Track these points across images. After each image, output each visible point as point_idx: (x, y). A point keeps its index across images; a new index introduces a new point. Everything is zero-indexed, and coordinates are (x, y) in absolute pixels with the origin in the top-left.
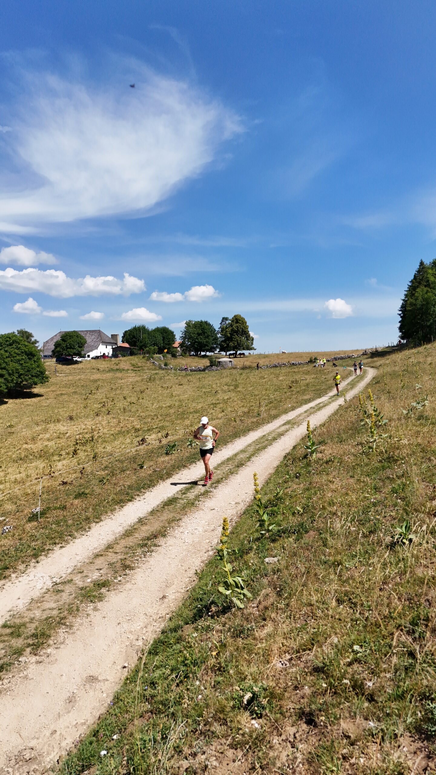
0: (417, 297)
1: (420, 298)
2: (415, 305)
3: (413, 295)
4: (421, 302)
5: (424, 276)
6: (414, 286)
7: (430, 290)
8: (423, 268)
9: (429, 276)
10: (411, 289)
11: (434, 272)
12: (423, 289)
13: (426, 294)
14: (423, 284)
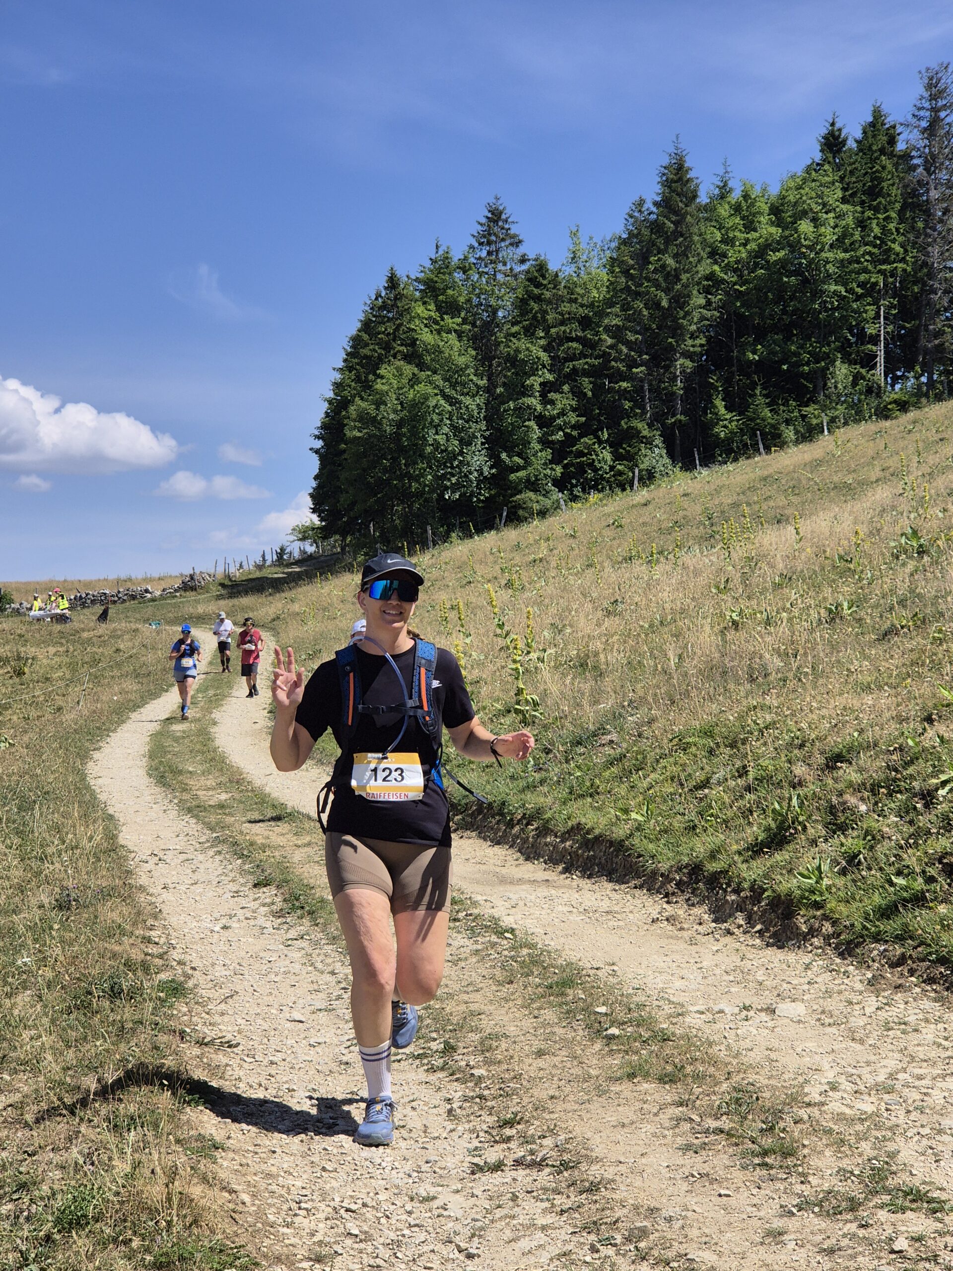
0: (383, 394)
1: (392, 397)
2: (374, 421)
3: (367, 386)
4: (395, 411)
5: (401, 325)
6: (366, 357)
7: (423, 375)
8: (398, 297)
9: (416, 324)
10: (358, 364)
11: (433, 314)
12: (398, 369)
13: (412, 386)
14: (399, 351)
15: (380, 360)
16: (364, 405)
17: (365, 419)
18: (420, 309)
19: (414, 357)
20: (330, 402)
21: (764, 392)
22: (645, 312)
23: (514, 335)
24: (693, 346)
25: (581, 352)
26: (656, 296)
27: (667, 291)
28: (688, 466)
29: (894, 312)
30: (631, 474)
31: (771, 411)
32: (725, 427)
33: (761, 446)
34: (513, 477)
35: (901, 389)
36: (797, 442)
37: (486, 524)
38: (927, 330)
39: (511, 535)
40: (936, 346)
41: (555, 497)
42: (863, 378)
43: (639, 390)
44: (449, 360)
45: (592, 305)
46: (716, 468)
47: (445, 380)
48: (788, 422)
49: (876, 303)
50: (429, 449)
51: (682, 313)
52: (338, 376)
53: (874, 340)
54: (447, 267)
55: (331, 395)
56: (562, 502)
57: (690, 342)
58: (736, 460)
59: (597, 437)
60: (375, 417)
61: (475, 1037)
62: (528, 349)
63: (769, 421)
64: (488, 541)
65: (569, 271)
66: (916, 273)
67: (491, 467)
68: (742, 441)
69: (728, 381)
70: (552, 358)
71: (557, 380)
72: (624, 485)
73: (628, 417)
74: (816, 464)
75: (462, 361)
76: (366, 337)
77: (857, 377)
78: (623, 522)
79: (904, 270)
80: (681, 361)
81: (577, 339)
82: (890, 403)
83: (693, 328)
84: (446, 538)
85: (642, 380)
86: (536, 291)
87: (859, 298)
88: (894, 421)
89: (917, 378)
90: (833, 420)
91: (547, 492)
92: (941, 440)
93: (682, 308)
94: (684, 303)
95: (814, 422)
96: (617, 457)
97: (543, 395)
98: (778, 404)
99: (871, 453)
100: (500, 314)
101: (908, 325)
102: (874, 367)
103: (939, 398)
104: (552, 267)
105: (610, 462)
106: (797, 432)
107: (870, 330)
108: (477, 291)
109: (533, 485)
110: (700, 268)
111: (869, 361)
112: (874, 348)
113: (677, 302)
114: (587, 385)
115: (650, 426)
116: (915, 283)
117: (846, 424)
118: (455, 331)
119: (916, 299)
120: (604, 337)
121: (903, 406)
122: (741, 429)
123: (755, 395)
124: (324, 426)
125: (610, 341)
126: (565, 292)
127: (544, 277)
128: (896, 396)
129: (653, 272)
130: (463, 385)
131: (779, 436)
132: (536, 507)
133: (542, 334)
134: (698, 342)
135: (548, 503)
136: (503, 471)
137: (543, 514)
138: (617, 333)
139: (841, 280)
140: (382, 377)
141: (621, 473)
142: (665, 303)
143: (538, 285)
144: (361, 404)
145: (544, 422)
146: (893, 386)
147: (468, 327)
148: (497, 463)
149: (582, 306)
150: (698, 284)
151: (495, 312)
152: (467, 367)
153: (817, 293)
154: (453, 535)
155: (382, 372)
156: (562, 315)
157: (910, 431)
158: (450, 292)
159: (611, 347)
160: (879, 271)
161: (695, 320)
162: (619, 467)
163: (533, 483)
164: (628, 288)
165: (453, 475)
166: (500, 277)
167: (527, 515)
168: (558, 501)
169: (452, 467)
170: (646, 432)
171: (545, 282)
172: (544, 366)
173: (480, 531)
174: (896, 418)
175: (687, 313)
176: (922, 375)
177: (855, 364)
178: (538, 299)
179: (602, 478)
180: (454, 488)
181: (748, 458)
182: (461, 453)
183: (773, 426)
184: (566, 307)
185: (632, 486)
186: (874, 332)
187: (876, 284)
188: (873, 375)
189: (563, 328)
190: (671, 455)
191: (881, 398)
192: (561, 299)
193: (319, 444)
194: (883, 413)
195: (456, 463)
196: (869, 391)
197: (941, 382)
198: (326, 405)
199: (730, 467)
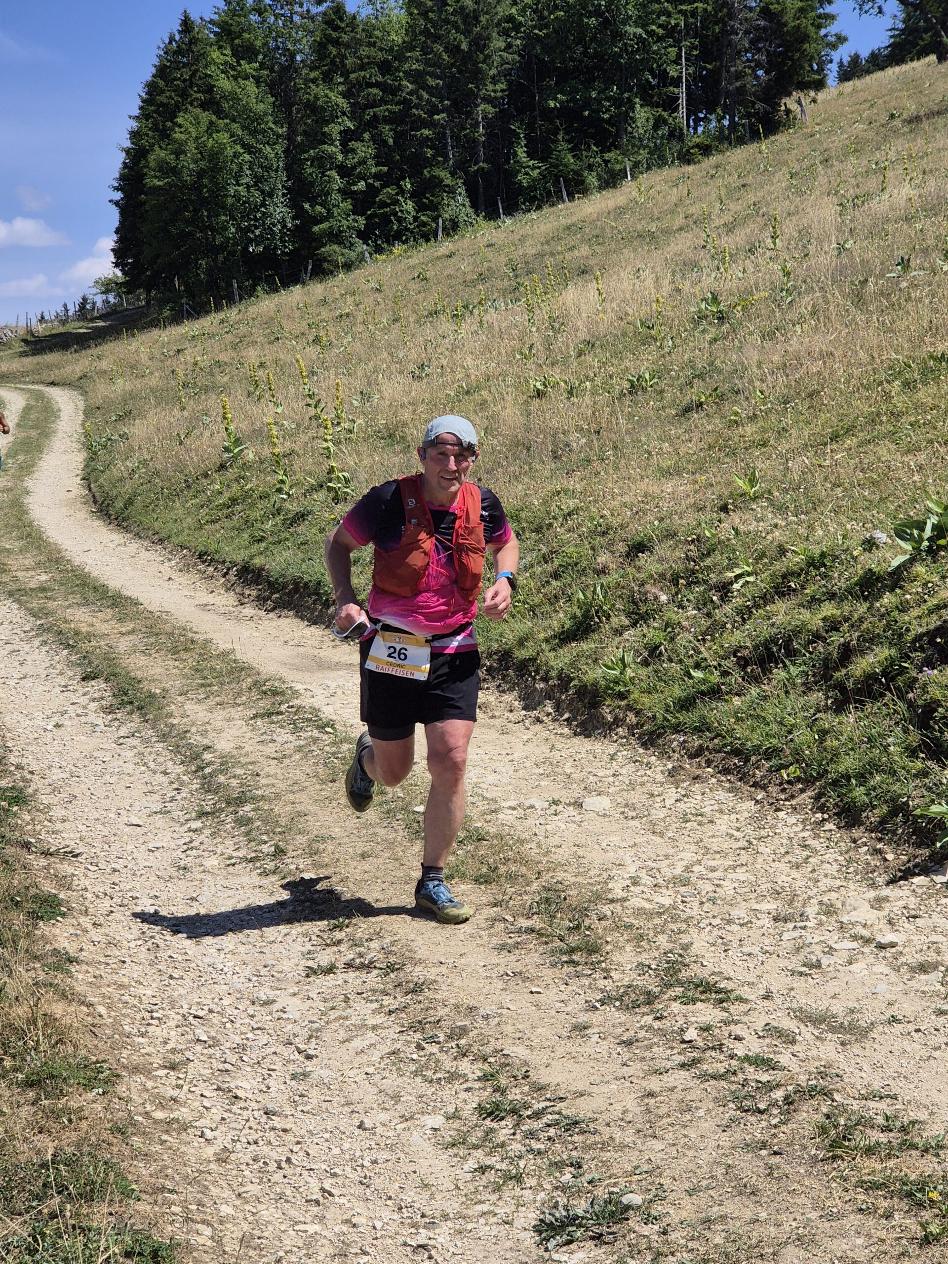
0: (181, 143)
1: (191, 146)
2: (174, 171)
3: (164, 135)
4: (196, 162)
5: (196, 71)
6: (162, 104)
7: (221, 123)
8: (193, 41)
9: (212, 70)
10: (154, 112)
11: (229, 59)
12: (196, 118)
13: (211, 135)
14: (196, 99)
15: (178, 108)
16: (162, 154)
17: (165, 169)
18: (215, 55)
19: (211, 104)
20: (128, 151)
21: (567, 137)
22: (445, 56)
23: (314, 81)
24: (495, 91)
25: (382, 98)
26: (455, 39)
27: (467, 33)
28: (492, 215)
29: (695, 53)
30: (434, 225)
31: (574, 157)
32: (527, 174)
33: (565, 194)
34: (316, 229)
35: (704, 132)
36: (601, 188)
37: (291, 278)
38: (728, 71)
39: (317, 289)
40: (737, 88)
41: (359, 249)
42: (665, 122)
43: (441, 137)
44: (247, 108)
45: (392, 49)
46: (519, 216)
47: (244, 128)
48: (590, 167)
49: (677, 43)
50: (230, 201)
51: (481, 57)
52: (134, 125)
53: (676, 82)
54: (242, 9)
55: (128, 144)
56: (367, 255)
57: (490, 87)
58: (539, 208)
59: (399, 187)
60: (175, 167)
61: (302, 839)
62: (326, 96)
63: (572, 167)
64: (295, 295)
65: (366, 12)
66: (716, 12)
67: (294, 218)
68: (545, 188)
69: (530, 127)
70: (352, 105)
71: (358, 128)
72: (428, 236)
73: (431, 166)
74: (619, 212)
75: (261, 107)
76: (161, 83)
77: (659, 122)
78: (428, 275)
79: (705, 10)
80: (482, 107)
81: (377, 85)
82: (693, 148)
83: (493, 72)
84: (251, 292)
85: (442, 126)
86: (334, 35)
87: (660, 39)
88: (697, 166)
89: (719, 121)
90: (636, 165)
91: (352, 244)
92: (743, 186)
93: (482, 52)
94: (485, 45)
95: (618, 167)
96: (421, 208)
97: (344, 144)
98: (580, 150)
99: (674, 199)
100: (298, 58)
101: (709, 67)
102: (676, 109)
103: (741, 141)
104: (350, 8)
105: (413, 213)
106: (599, 178)
107: (673, 73)
108: (274, 34)
109: (336, 237)
110: (499, 9)
111: (671, 104)
112: (676, 90)
113: (477, 44)
114: (387, 132)
115: (453, 174)
116: (716, 23)
117: (649, 168)
118: (253, 76)
119: (717, 39)
120: (404, 83)
121: (706, 150)
122: (544, 177)
123: (558, 140)
124: (122, 177)
125: (411, 86)
126: (364, 34)
127: (341, 19)
128: (698, 140)
129: (452, 14)
130: (263, 132)
131: (583, 182)
132: (341, 260)
133: (342, 80)
134: (499, 87)
135: (353, 255)
136: (306, 221)
137: (348, 266)
138: (417, 77)
139: (642, 22)
140: (180, 126)
141: (424, 224)
142: (464, 46)
143: (336, 28)
144: (159, 154)
145: (345, 172)
146: (695, 129)
147: (266, 72)
148: (299, 213)
149: (381, 50)
150: (498, 24)
151: (293, 55)
152: (265, 114)
153: (618, 35)
154: (259, 288)
155: (179, 120)
156: (361, 59)
157: (712, 176)
158: (246, 35)
159: (411, 93)
160: (680, 11)
161: (495, 64)
162: (424, 218)
163: (337, 236)
164: (428, 30)
165: (257, 228)
166: (296, 18)
167: (331, 268)
168: (362, 253)
169: (256, 219)
170: (448, 181)
171: (343, 25)
172: (344, 114)
173: (286, 284)
174: (699, 162)
175: (488, 57)
176: (724, 118)
177: (657, 107)
178: (337, 43)
179: (407, 229)
180: (258, 241)
181: (553, 205)
182: (263, 204)
183: (577, 173)
184: (364, 51)
185: (436, 236)
186: (675, 74)
187: (677, 25)
188: (675, 118)
189: (363, 73)
190: (475, 205)
191: (683, 141)
192: (359, 42)
193: (118, 196)
194: (686, 158)
195: (259, 215)
196: (671, 134)
197: (743, 125)
198: (124, 154)
199: (534, 215)
